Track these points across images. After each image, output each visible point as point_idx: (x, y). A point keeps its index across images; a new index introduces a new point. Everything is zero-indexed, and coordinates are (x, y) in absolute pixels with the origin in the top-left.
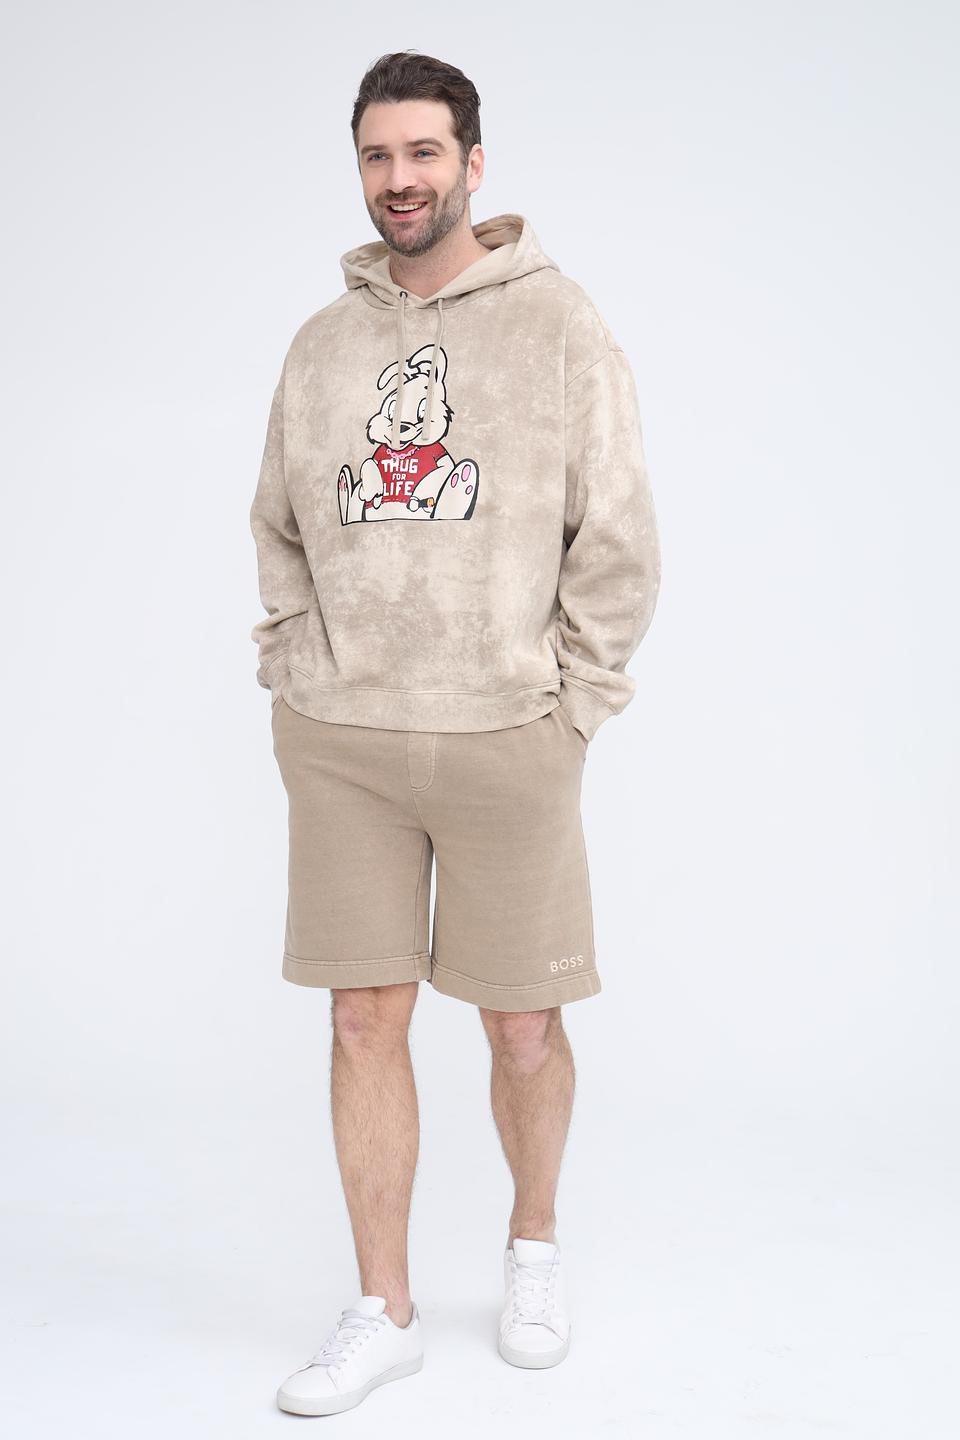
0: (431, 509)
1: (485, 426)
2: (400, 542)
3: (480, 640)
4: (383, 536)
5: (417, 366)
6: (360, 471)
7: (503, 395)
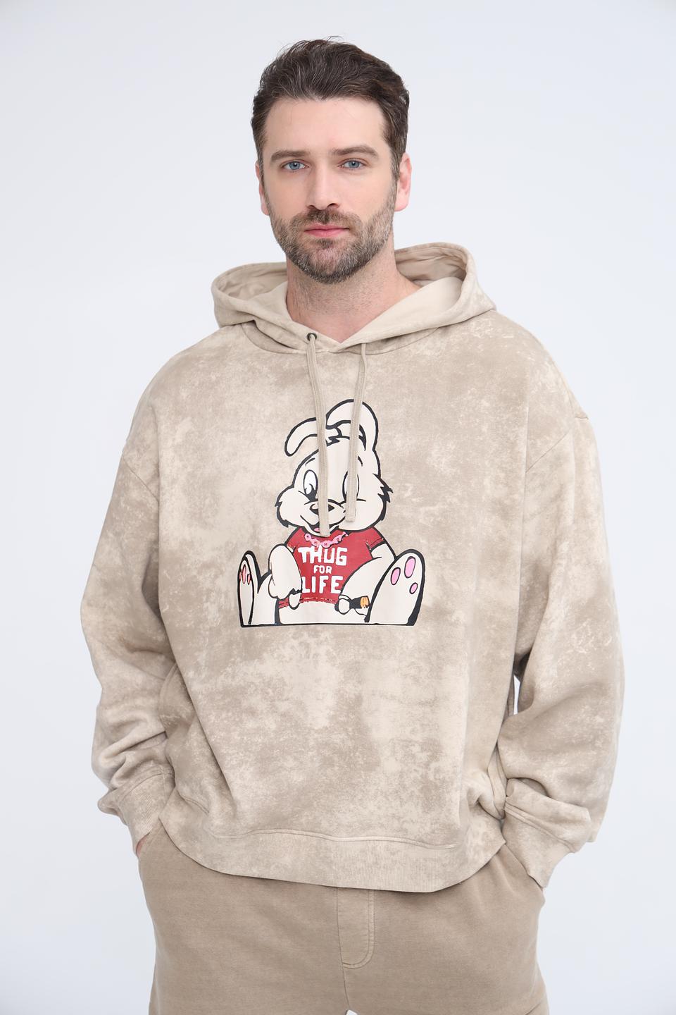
0: (365, 611)
1: (432, 508)
2: (328, 653)
3: (424, 777)
4: (307, 646)
5: (336, 426)
6: (269, 560)
7: (454, 470)
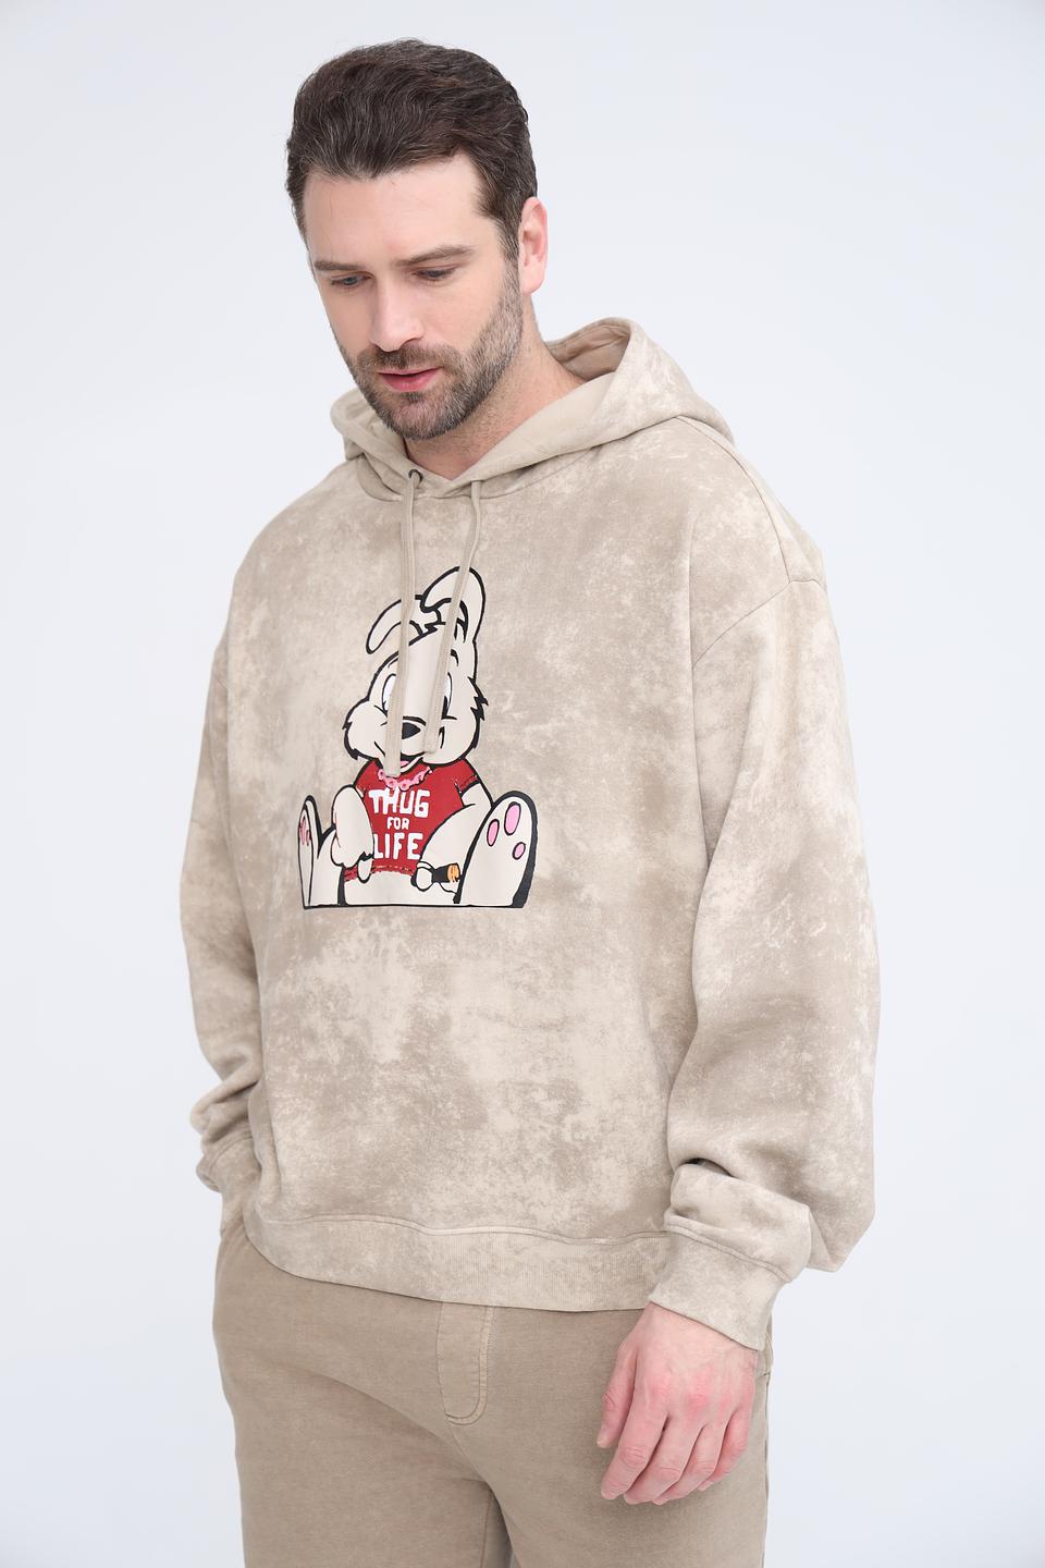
0: (454, 886)
1: (542, 727)
2: (400, 949)
3: (556, 1137)
4: (377, 938)
6: (333, 809)
7: (575, 667)
